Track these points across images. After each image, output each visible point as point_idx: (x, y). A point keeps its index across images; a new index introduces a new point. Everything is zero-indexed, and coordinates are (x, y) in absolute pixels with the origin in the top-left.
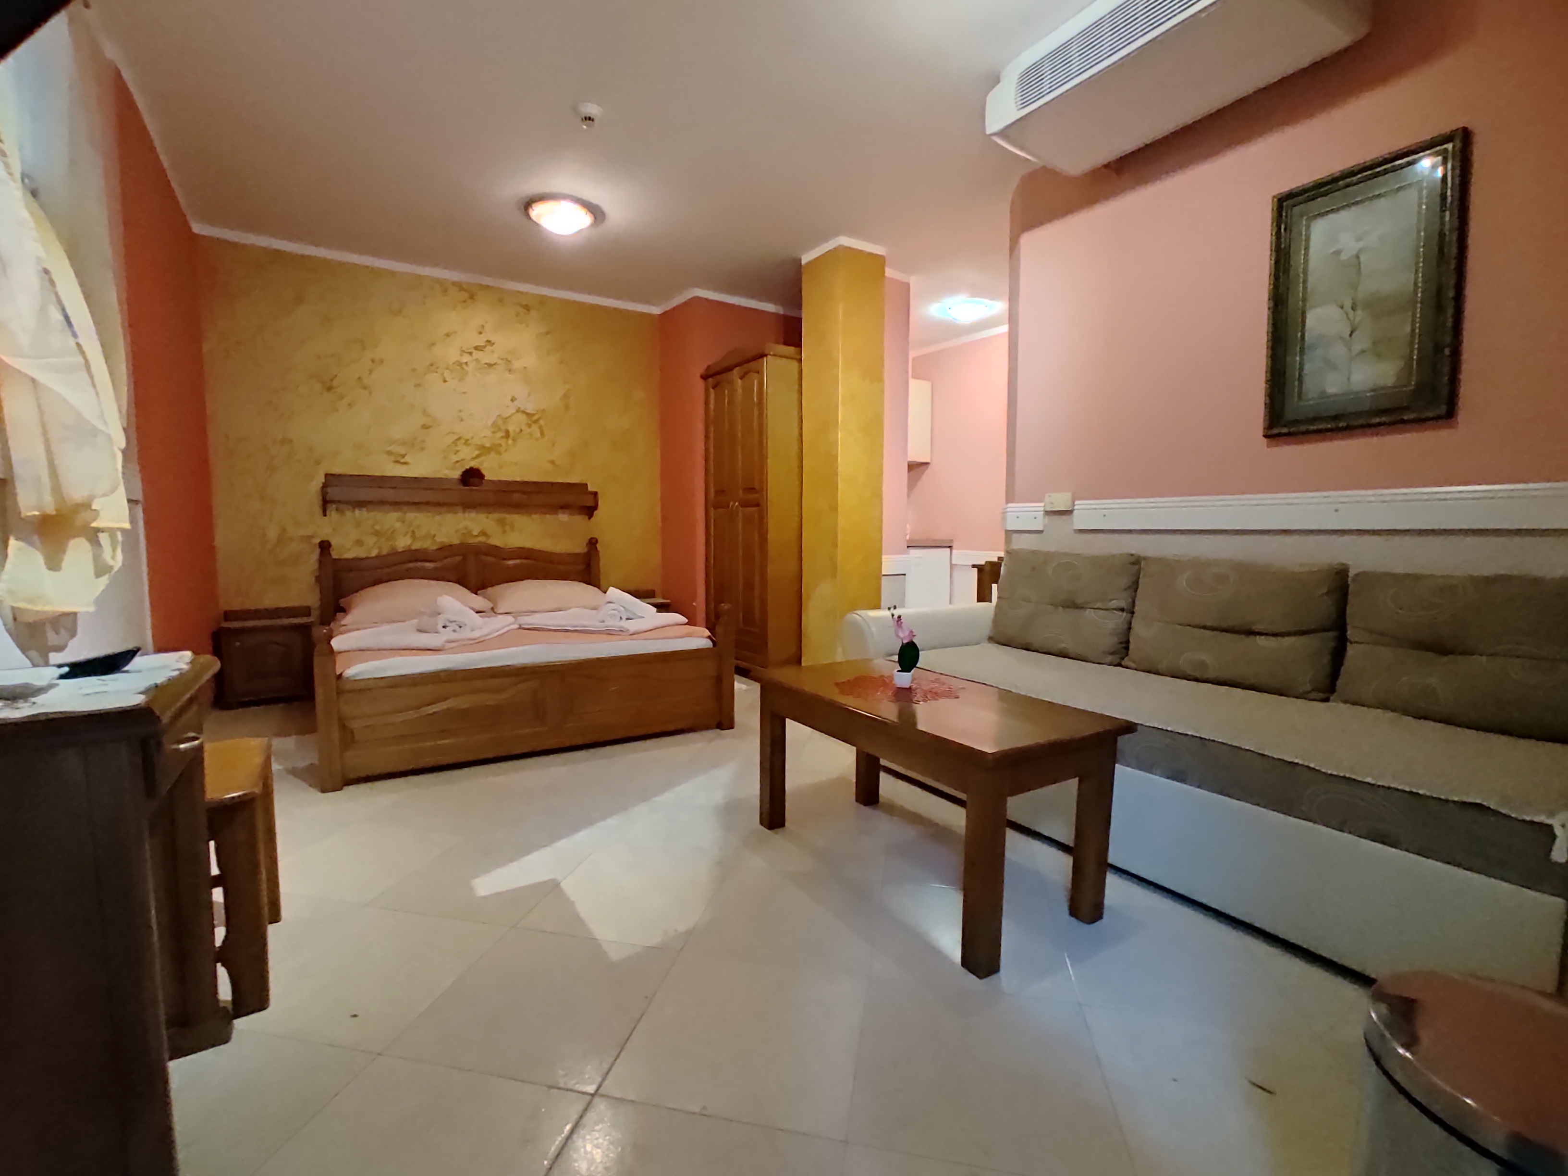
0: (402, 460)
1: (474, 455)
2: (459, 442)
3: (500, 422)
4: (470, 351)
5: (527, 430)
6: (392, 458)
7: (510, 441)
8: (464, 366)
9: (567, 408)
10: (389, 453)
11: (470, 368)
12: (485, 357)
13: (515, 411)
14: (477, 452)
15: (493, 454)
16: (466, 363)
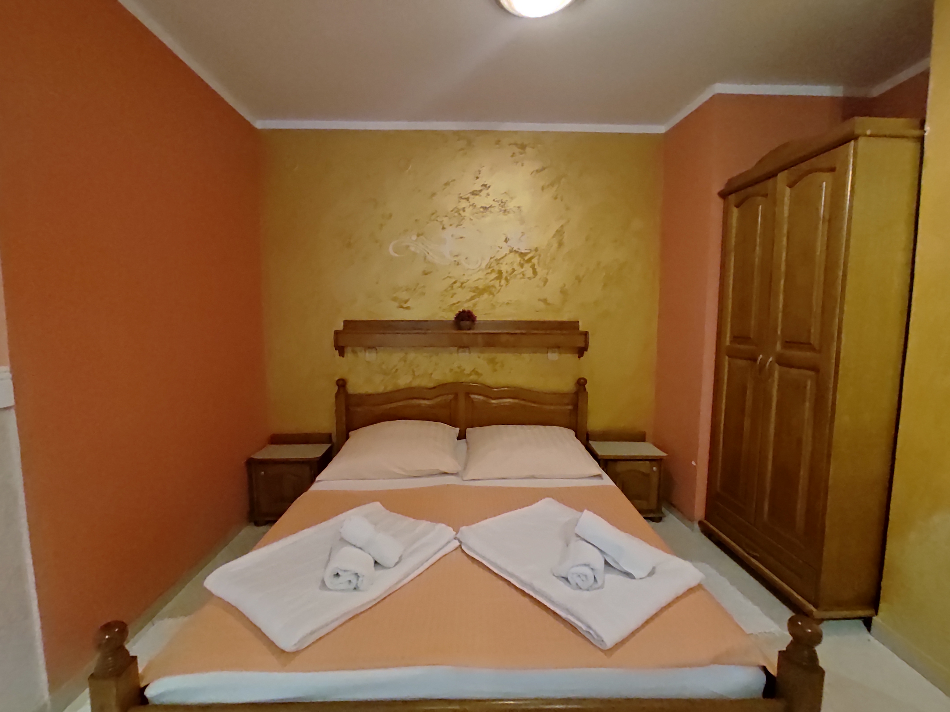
0: (405, 306)
1: (468, 298)
2: (455, 286)
3: (494, 264)
4: (467, 196)
5: (519, 270)
6: (396, 304)
7: (503, 282)
8: (461, 212)
9: (561, 244)
10: (395, 299)
11: (467, 214)
12: (481, 201)
13: (508, 252)
14: (473, 294)
15: (486, 296)
16: (464, 210)
